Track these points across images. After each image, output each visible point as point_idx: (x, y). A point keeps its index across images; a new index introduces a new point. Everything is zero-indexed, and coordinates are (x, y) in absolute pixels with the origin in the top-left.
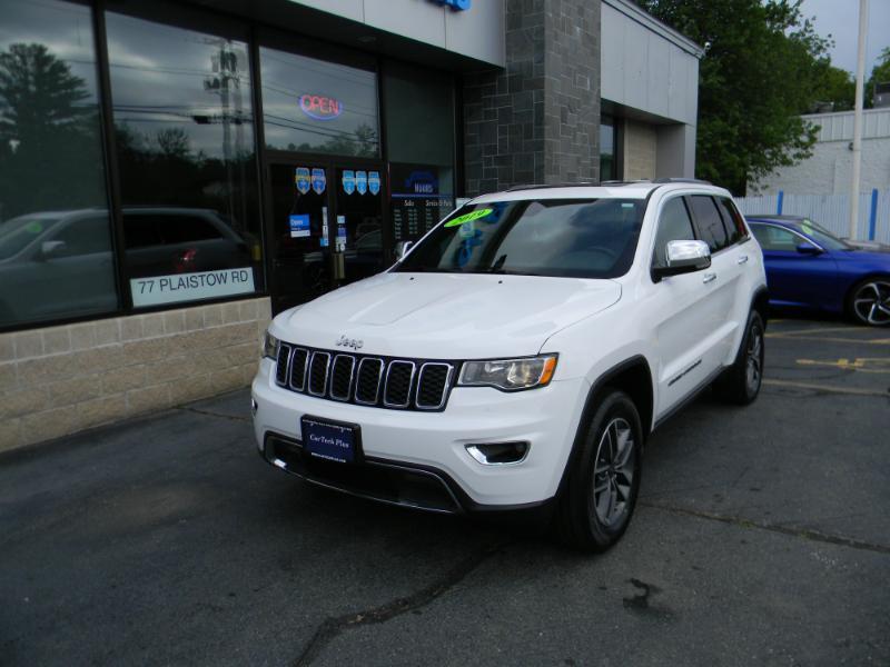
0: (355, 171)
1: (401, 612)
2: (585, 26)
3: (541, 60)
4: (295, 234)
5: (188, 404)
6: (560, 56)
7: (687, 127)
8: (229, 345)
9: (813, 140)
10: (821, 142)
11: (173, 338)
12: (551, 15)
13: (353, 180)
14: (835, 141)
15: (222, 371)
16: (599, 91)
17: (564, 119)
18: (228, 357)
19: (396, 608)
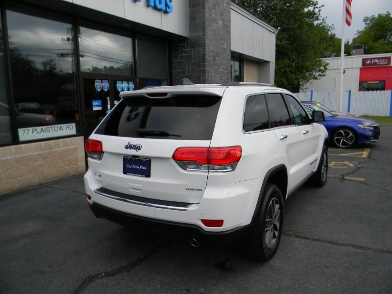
0: (122, 81)
1: (122, 272)
2: (223, 20)
3: (204, 35)
4: (95, 109)
5: (45, 183)
6: (212, 33)
7: (271, 63)
8: (64, 158)
9: (326, 69)
10: (329, 70)
11: (38, 155)
12: (208, 16)
13: (121, 85)
14: (336, 69)
15: (60, 169)
16: (230, 48)
17: (214, 60)
18: (64, 163)
19: (120, 270)
